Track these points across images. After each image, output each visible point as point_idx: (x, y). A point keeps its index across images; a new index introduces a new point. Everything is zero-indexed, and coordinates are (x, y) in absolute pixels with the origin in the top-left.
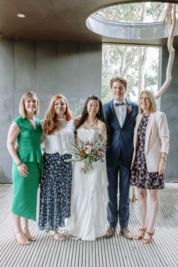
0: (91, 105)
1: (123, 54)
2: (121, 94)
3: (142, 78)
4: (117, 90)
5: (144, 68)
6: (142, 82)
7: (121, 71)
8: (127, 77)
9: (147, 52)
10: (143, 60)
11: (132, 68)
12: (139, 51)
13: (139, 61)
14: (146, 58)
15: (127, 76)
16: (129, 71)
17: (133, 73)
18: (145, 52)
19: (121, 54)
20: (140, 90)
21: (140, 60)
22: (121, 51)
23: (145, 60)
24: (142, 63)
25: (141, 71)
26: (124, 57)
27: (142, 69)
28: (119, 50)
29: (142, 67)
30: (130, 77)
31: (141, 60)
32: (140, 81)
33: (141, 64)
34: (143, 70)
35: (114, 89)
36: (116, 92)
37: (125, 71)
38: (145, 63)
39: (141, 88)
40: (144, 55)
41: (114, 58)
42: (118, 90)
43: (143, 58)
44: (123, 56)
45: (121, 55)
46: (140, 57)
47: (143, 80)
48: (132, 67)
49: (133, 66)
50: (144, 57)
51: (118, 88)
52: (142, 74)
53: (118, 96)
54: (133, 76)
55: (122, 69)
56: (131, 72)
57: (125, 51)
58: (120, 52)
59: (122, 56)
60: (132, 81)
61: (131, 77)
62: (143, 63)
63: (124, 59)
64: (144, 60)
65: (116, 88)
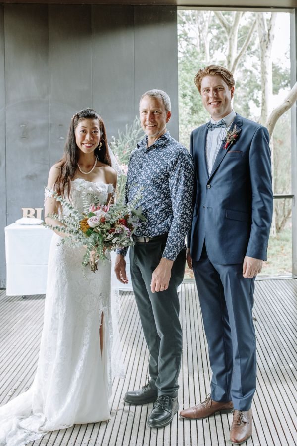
0: (84, 131)
1: (231, 30)
2: (220, 102)
3: (267, 74)
4: (210, 94)
5: (270, 54)
6: (267, 81)
7: (229, 62)
8: (244, 73)
9: (274, 25)
10: (267, 39)
11: (252, 57)
12: (260, 24)
13: (261, 42)
14: (273, 36)
15: (243, 71)
16: (247, 61)
17: (253, 66)
18: (271, 25)
19: (228, 30)
20: (264, 95)
21: (263, 40)
22: (229, 25)
23: (271, 41)
24: (266, 46)
25: (264, 60)
26: (234, 36)
27: (266, 56)
28: (223, 24)
29: (268, 53)
30: (249, 73)
31: (265, 41)
32: (263, 80)
33: (264, 47)
34: (268, 58)
35: (206, 92)
36: (208, 99)
37: (236, 61)
38: (271, 46)
39: (265, 92)
40: (269, 30)
41: (218, 39)
42: (213, 94)
43: (267, 36)
44: (233, 33)
45: (229, 32)
46: (262, 35)
47: (269, 77)
48: (252, 55)
49: (254, 52)
50: (269, 35)
51: (211, 89)
52: (267, 66)
53: (214, 106)
54: (254, 71)
55: (230, 59)
56: (252, 64)
57: (235, 25)
58: (227, 26)
59: (231, 33)
60: (252, 80)
61: (251, 72)
62: (269, 46)
63: (234, 40)
64: (269, 39)
65: (208, 90)
